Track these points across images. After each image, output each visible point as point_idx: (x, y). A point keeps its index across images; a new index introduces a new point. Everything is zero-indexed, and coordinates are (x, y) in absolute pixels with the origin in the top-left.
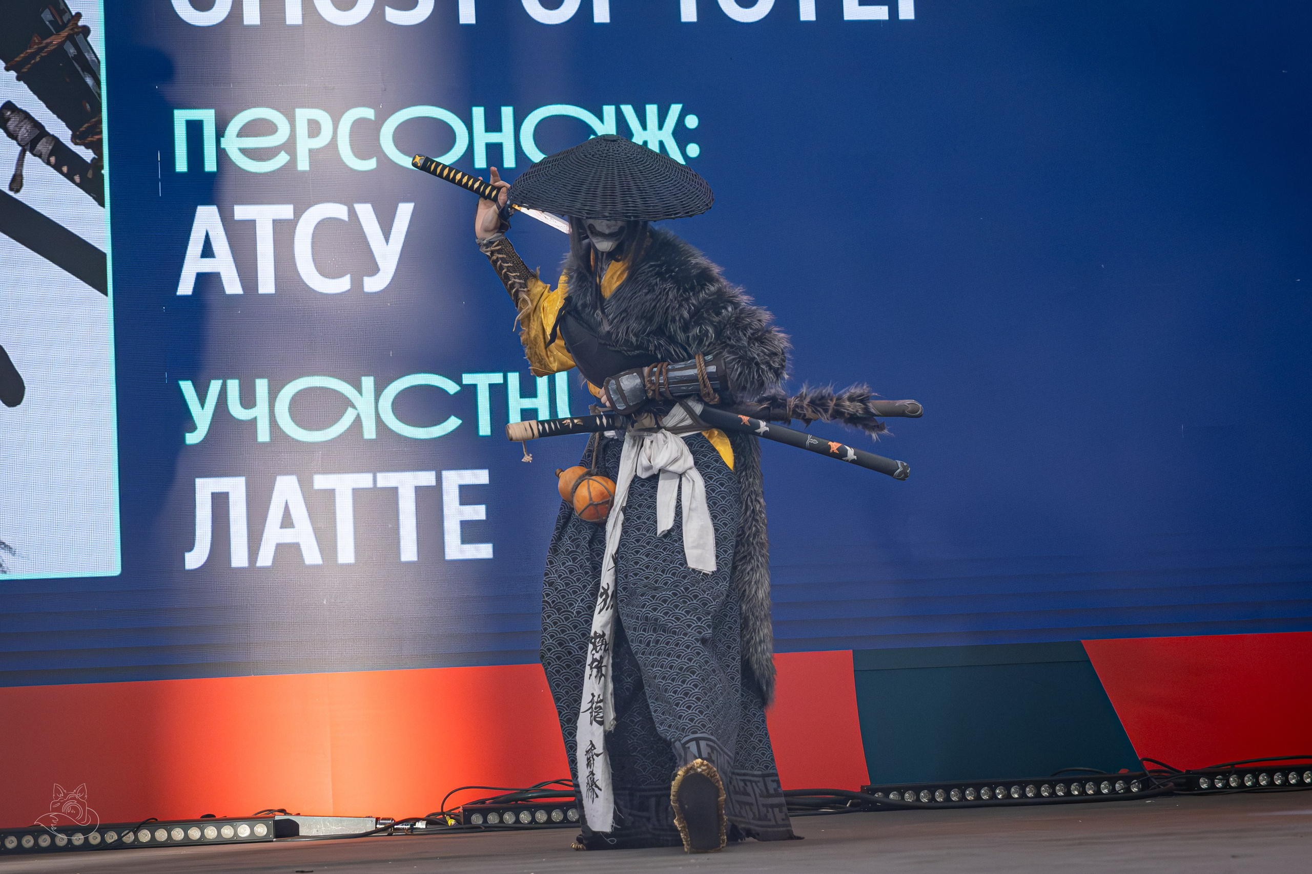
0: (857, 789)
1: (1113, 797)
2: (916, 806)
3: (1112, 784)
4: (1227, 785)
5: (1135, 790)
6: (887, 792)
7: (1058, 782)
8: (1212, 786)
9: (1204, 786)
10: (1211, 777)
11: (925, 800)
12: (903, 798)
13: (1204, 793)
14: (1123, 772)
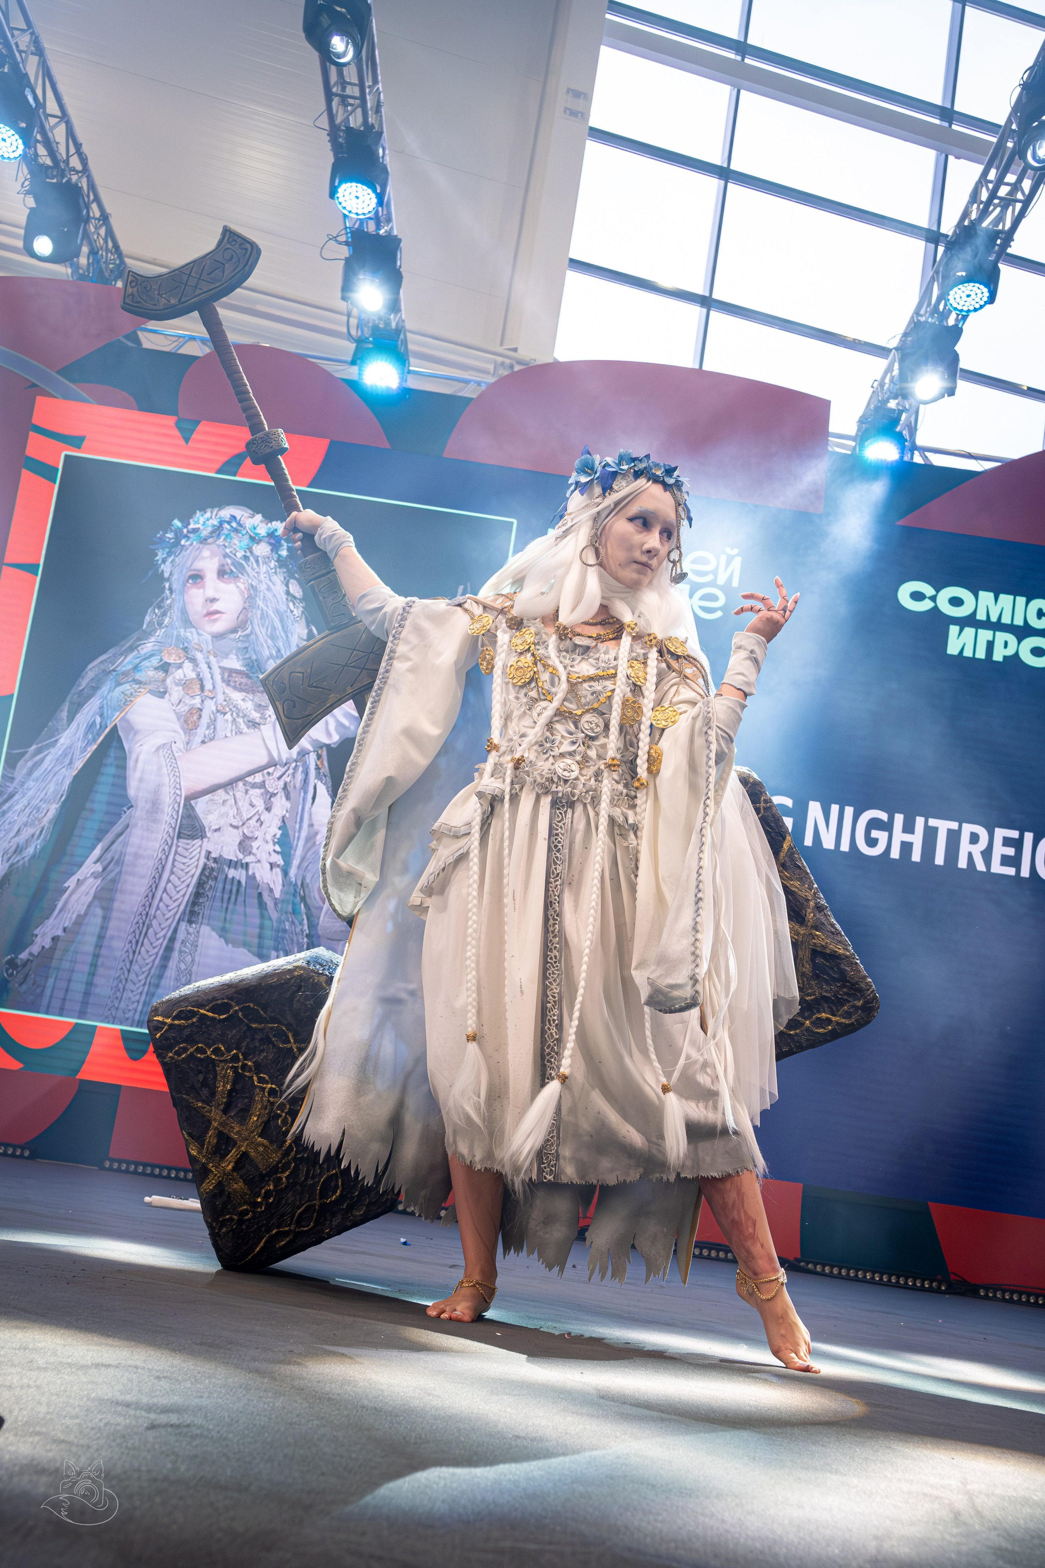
0: (791, 1259)
1: (931, 1290)
2: (822, 1274)
3: (931, 1282)
4: (995, 1296)
5: (943, 1288)
6: (808, 1263)
7: (902, 1276)
8: (987, 1295)
9: (982, 1294)
10: (987, 1290)
11: (827, 1271)
12: (815, 1268)
13: (981, 1298)
14: (939, 1277)
